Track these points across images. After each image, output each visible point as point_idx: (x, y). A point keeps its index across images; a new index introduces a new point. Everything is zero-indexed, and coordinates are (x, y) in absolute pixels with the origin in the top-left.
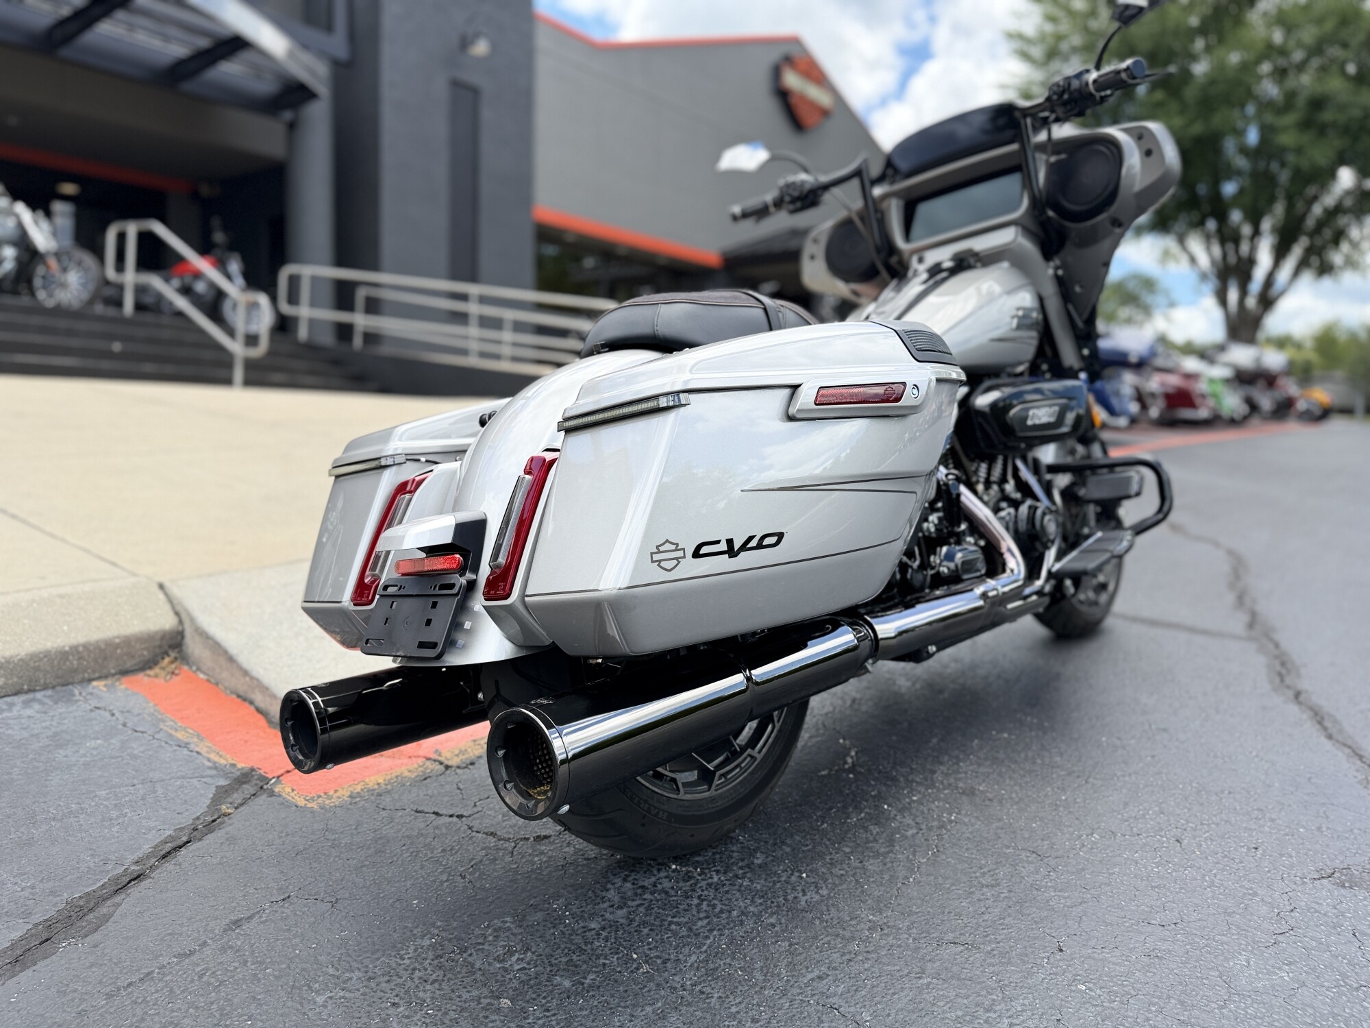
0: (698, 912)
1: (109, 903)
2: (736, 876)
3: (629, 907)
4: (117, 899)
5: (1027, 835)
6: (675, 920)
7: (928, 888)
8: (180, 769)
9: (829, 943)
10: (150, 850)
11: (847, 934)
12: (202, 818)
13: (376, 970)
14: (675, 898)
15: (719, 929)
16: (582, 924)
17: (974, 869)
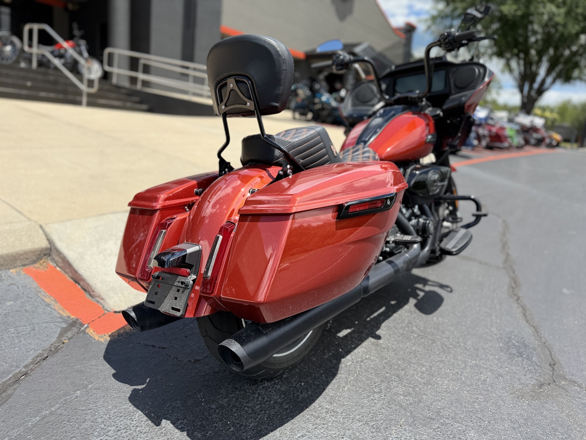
0: (257, 402)
1: (12, 388)
2: (275, 383)
3: (229, 398)
4: (15, 386)
5: (396, 367)
6: (247, 405)
7: (352, 392)
8: (46, 318)
9: (308, 419)
10: (31, 360)
11: (316, 414)
12: (54, 345)
13: (121, 426)
14: (248, 394)
15: (265, 410)
16: (209, 406)
17: (372, 384)
